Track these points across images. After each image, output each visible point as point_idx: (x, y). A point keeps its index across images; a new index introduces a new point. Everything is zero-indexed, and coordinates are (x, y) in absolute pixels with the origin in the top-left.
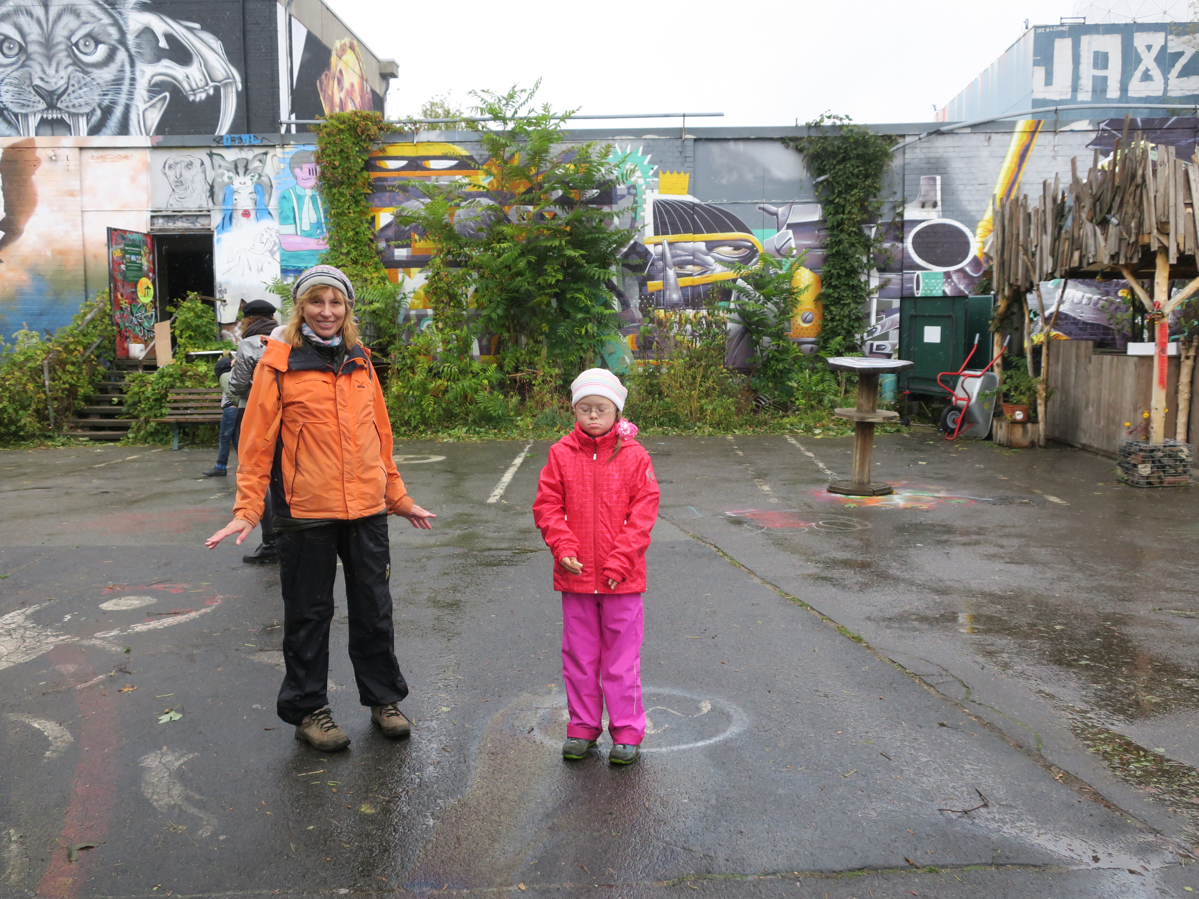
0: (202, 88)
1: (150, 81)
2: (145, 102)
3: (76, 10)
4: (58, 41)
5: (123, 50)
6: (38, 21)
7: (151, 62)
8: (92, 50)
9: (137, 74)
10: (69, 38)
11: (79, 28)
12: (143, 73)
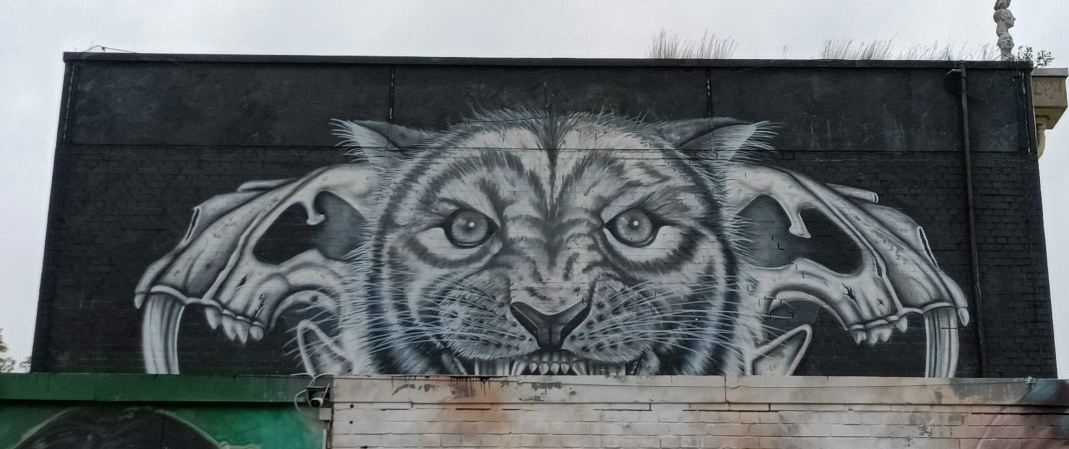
0: (884, 317)
1: (770, 301)
2: (757, 345)
3: (614, 160)
4: (573, 217)
5: (713, 238)
6: (534, 180)
7: (771, 264)
8: (644, 237)
9: (743, 285)
10: (596, 213)
11: (621, 193)
12: (755, 283)
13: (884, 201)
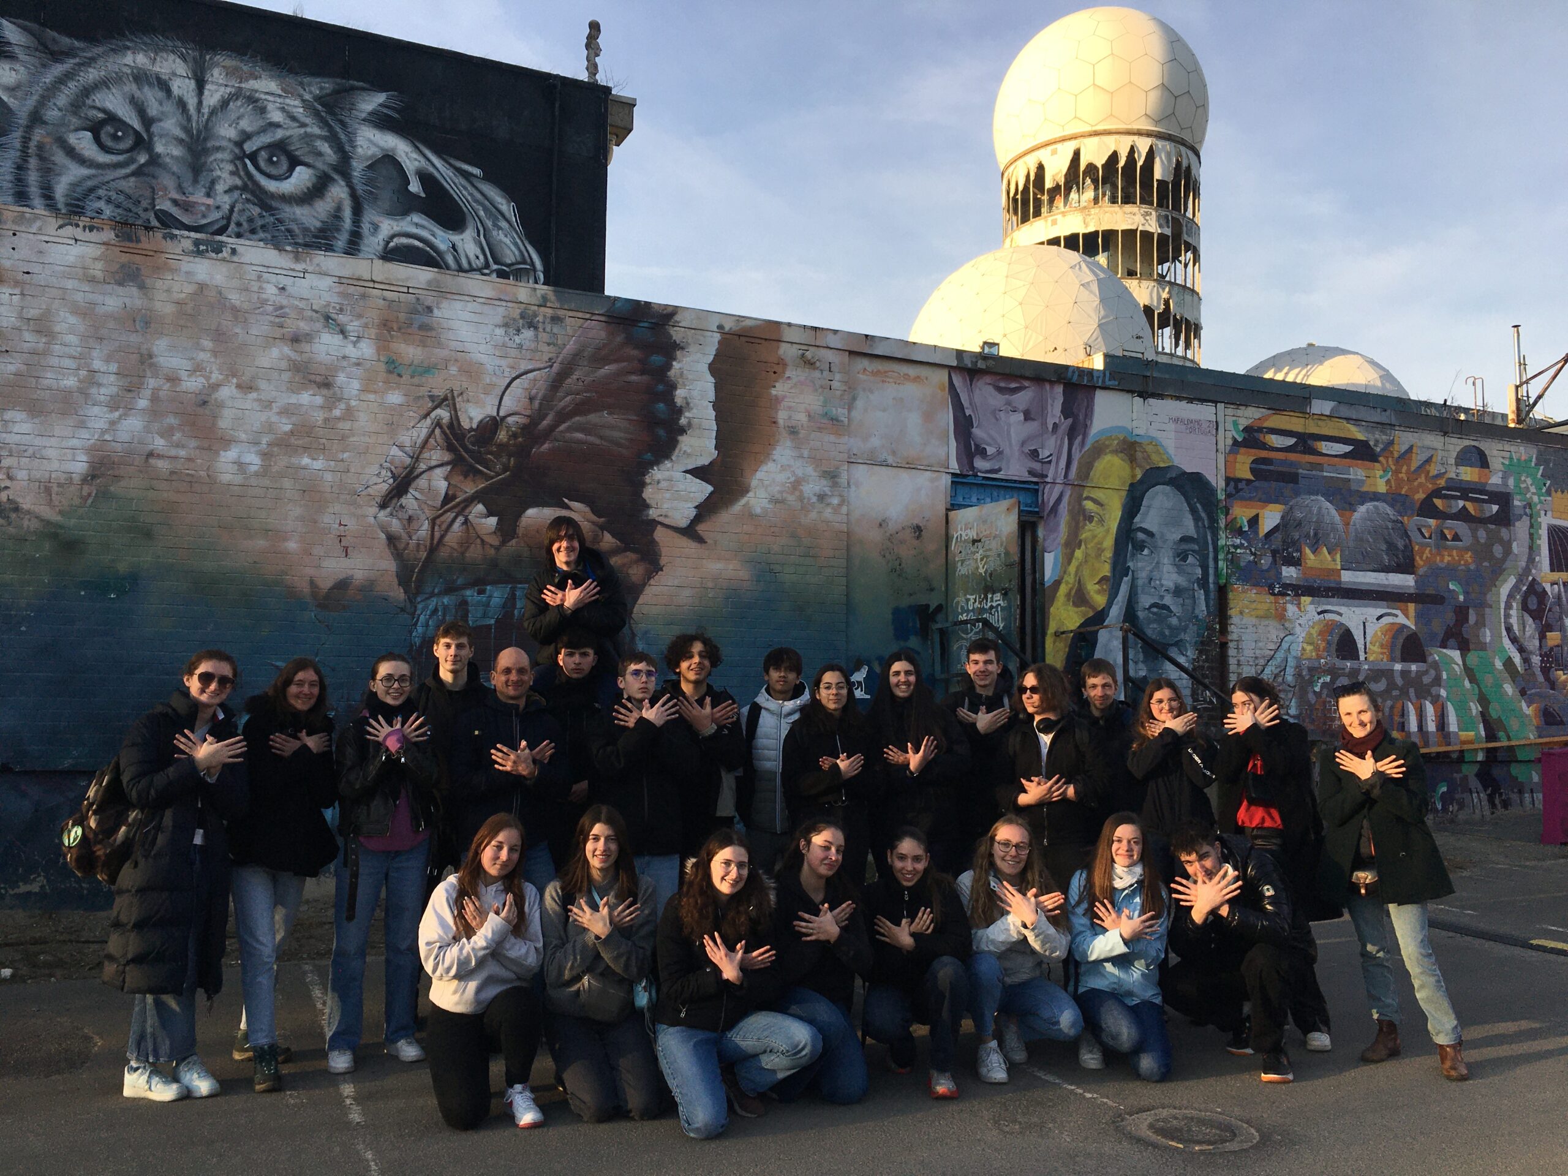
1: (388, 243)
3: (257, 101)
4: (218, 144)
5: (343, 183)
6: (182, 104)
7: (391, 213)
8: (281, 172)
9: (366, 227)
10: (239, 144)
11: (263, 130)
12: (376, 228)
13: (487, 178)
